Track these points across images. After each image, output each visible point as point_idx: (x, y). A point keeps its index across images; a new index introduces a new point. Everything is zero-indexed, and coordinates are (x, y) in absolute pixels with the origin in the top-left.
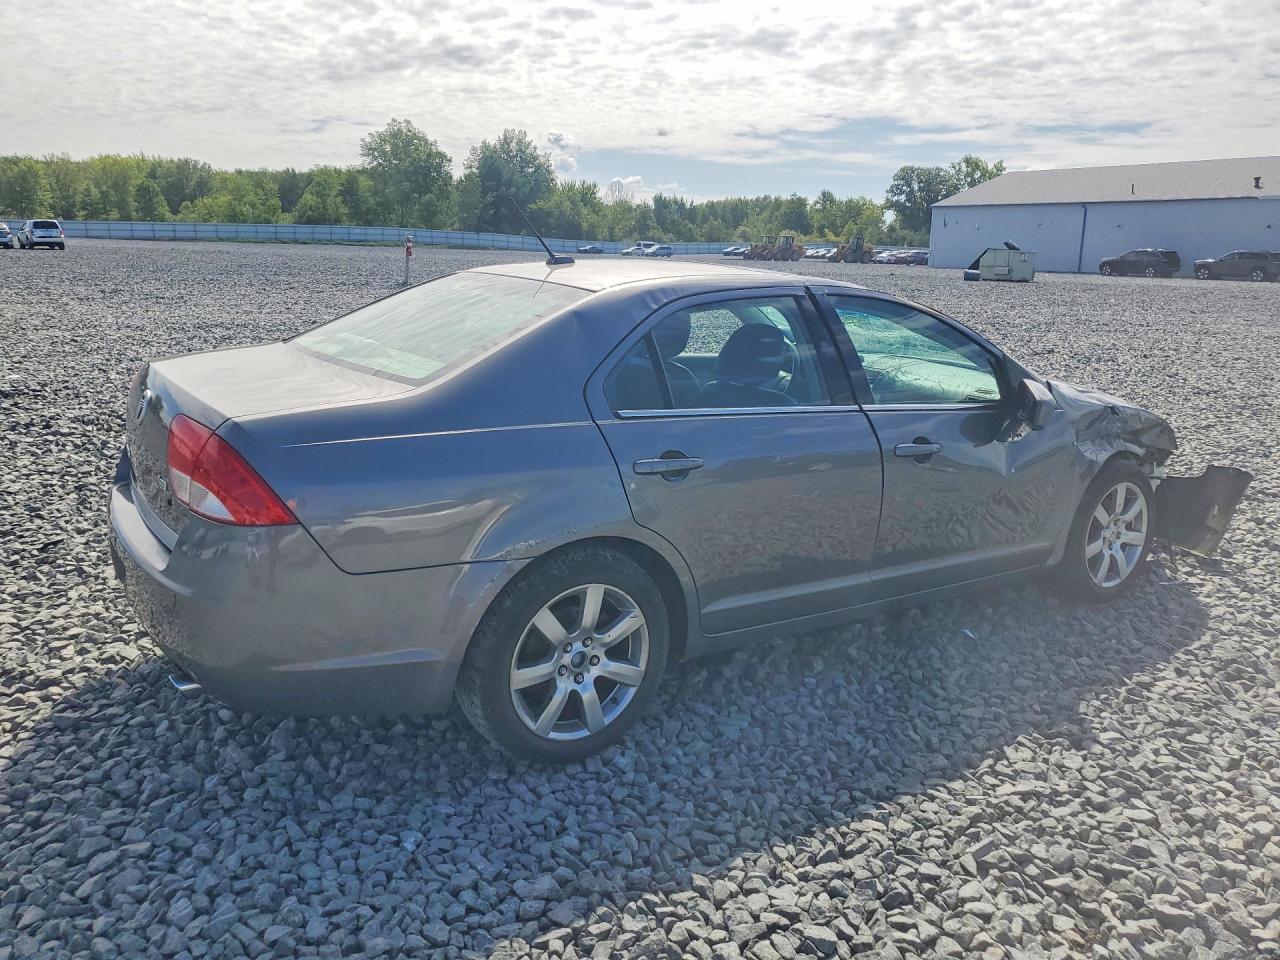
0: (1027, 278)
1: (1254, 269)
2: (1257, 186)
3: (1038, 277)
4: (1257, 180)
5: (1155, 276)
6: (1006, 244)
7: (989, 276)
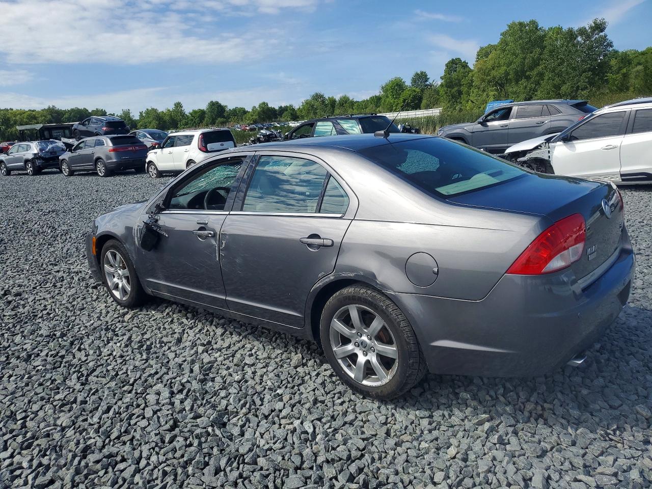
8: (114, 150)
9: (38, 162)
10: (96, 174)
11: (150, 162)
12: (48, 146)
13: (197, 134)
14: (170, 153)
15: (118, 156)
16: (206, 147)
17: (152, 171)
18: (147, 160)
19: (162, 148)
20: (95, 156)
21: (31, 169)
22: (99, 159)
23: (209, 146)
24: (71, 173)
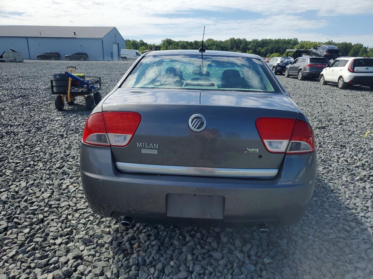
0: (21, 61)
1: (81, 57)
2: (75, 35)
3: (24, 61)
4: (75, 33)
5: (55, 60)
6: (11, 50)
7: (8, 61)
8: (309, 65)
9: (278, 68)
10: (297, 78)
11: (322, 75)
12: (285, 59)
13: (351, 59)
14: (333, 70)
15: (310, 69)
16: (353, 69)
17: (322, 80)
18: (321, 74)
19: (330, 67)
20: (300, 68)
21: (274, 71)
22: (301, 69)
23: (356, 69)
24: (288, 76)
